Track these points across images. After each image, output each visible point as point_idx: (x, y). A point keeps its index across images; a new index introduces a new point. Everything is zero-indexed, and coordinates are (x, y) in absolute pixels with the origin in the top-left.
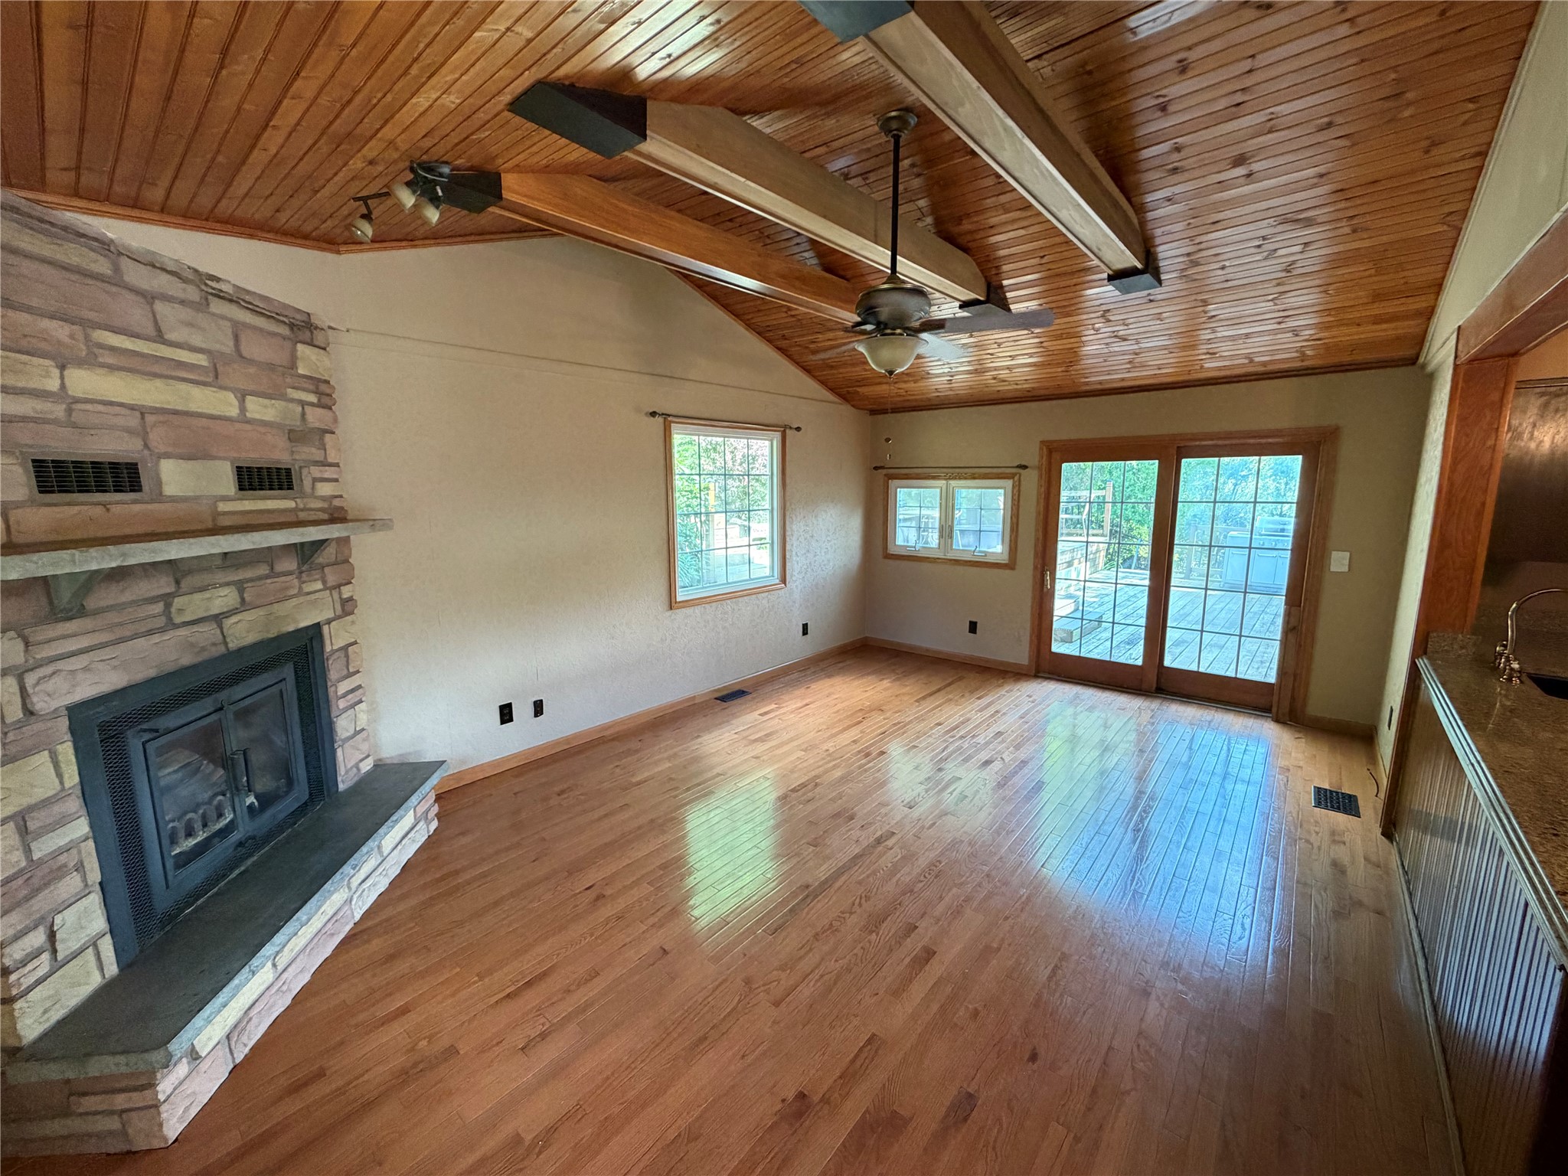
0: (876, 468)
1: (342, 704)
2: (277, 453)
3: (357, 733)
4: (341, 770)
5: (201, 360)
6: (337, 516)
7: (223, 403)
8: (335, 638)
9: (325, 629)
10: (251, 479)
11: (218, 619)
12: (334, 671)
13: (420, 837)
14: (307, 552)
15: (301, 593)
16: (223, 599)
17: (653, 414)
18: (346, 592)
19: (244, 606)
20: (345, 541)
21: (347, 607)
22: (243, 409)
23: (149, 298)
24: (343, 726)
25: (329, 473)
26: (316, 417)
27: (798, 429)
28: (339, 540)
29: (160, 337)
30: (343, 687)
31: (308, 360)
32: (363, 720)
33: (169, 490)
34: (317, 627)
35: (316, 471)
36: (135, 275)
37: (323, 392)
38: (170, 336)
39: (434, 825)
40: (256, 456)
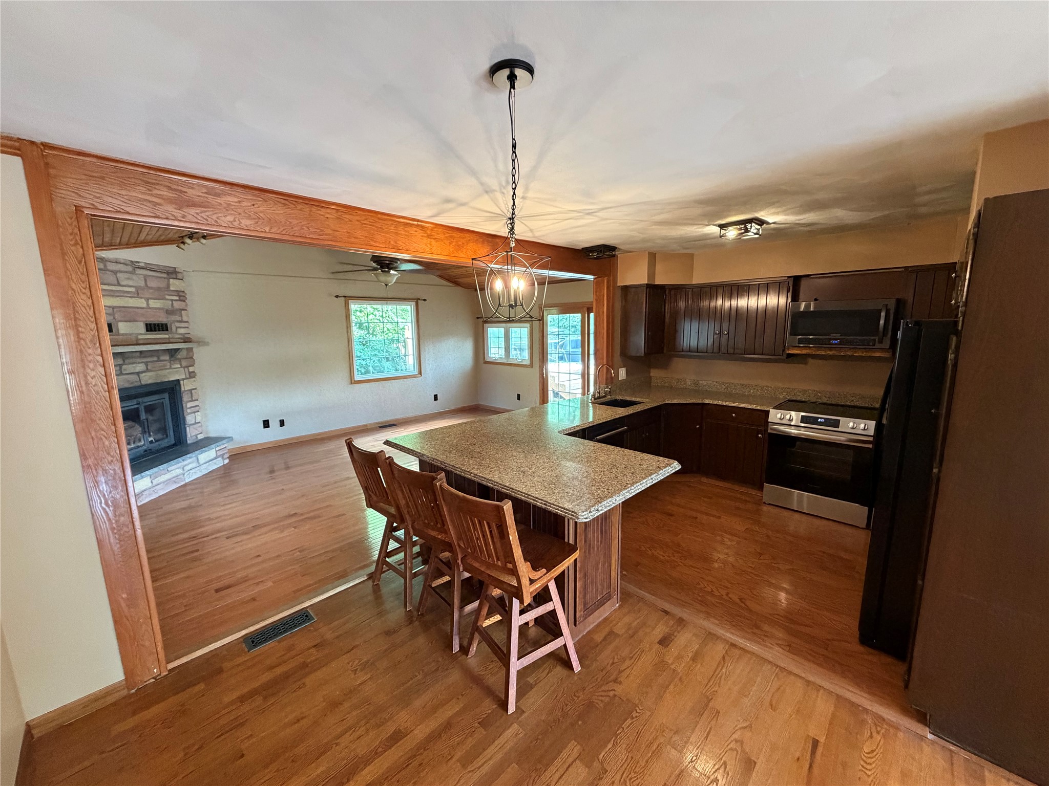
0: (478, 318)
1: (189, 411)
2: (162, 319)
3: (196, 423)
4: (189, 436)
5: (133, 290)
6: (187, 340)
7: (142, 303)
8: (186, 386)
9: (181, 382)
10: (150, 328)
11: (138, 373)
12: (185, 398)
13: (219, 463)
14: (173, 353)
15: (171, 368)
16: (140, 367)
17: (337, 297)
18: (191, 369)
19: (147, 370)
20: (190, 350)
21: (192, 375)
22: (148, 304)
23: (115, 272)
24: (190, 419)
25: (183, 325)
26: (177, 305)
27: (425, 300)
28: (187, 349)
29: (119, 284)
30: (189, 405)
31: (175, 284)
32: (198, 419)
33: (121, 332)
34: (178, 381)
35: (178, 324)
36: (111, 267)
37: (181, 295)
38: (122, 283)
39: (227, 461)
40: (153, 320)
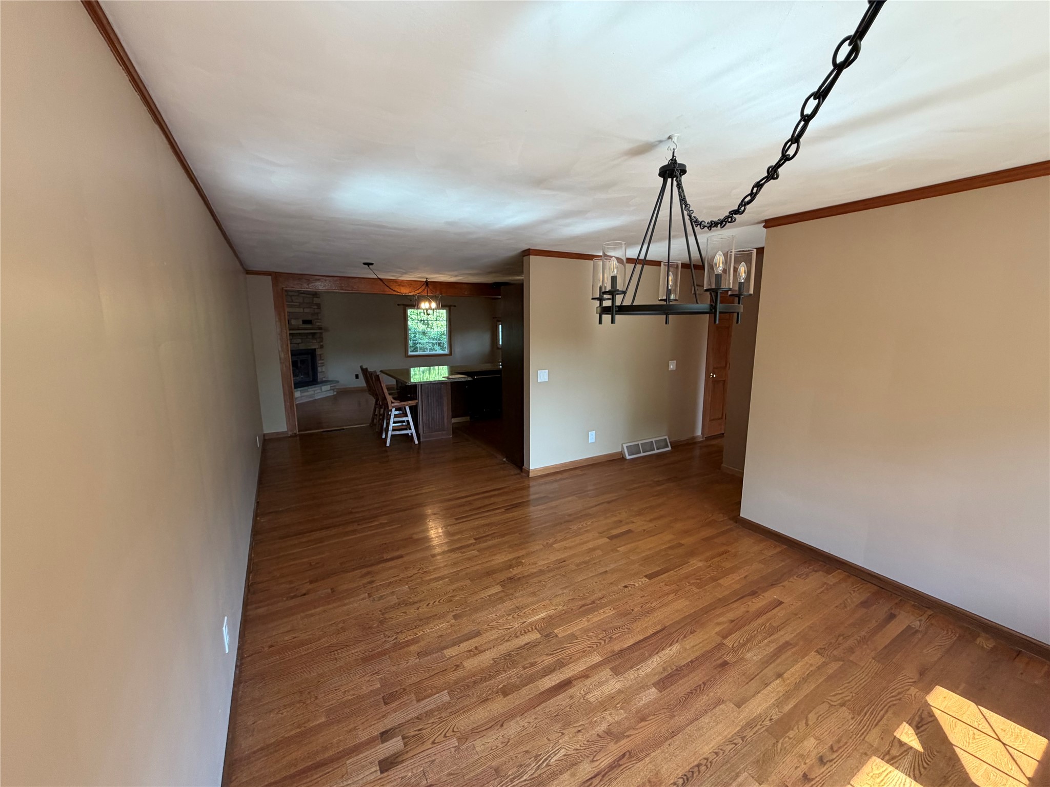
0: (493, 318)
1: (319, 365)
2: (309, 318)
3: (322, 372)
4: (319, 378)
5: (298, 304)
6: (320, 328)
7: (302, 310)
8: (318, 352)
9: (317, 350)
10: (305, 322)
11: (299, 344)
12: (318, 358)
13: (331, 393)
14: (314, 334)
15: (312, 342)
16: (299, 341)
17: (398, 305)
18: (321, 344)
19: (302, 343)
20: (321, 333)
21: (322, 347)
22: (304, 310)
23: (291, 296)
24: (319, 369)
25: (318, 321)
26: (316, 311)
27: (455, 306)
28: (320, 333)
29: (292, 302)
30: (320, 362)
31: (316, 300)
32: (323, 370)
33: (293, 324)
34: (315, 349)
35: (316, 321)
36: (290, 294)
37: (319, 306)
38: (294, 301)
39: (335, 393)
40: (306, 318)
